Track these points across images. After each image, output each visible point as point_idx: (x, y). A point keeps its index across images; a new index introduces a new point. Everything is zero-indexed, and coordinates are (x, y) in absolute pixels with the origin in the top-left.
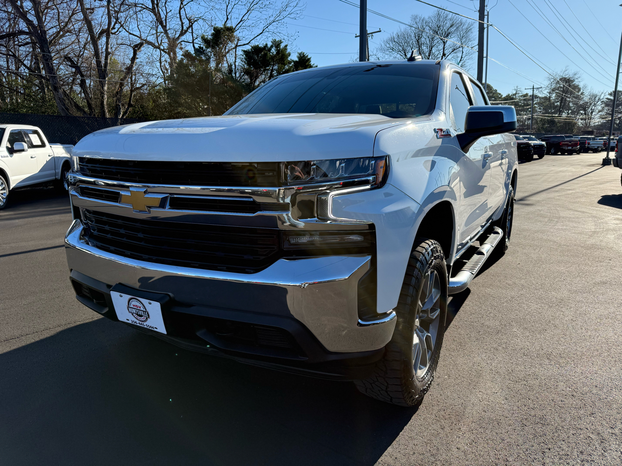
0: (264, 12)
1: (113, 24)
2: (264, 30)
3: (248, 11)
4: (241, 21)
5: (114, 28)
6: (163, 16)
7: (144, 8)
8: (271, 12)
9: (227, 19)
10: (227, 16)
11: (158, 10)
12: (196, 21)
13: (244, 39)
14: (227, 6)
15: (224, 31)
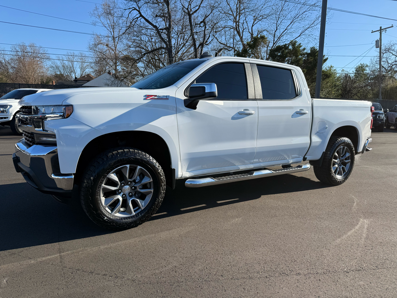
0: (302, 23)
1: (206, 39)
2: (301, 34)
3: (291, 23)
4: (286, 30)
5: (207, 42)
6: (241, 31)
7: (231, 28)
8: (307, 22)
9: (277, 29)
10: (277, 28)
11: (239, 29)
12: (261, 32)
13: (287, 41)
14: (277, 22)
15: (259, 39)
